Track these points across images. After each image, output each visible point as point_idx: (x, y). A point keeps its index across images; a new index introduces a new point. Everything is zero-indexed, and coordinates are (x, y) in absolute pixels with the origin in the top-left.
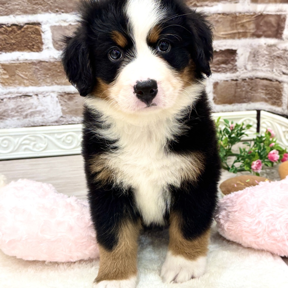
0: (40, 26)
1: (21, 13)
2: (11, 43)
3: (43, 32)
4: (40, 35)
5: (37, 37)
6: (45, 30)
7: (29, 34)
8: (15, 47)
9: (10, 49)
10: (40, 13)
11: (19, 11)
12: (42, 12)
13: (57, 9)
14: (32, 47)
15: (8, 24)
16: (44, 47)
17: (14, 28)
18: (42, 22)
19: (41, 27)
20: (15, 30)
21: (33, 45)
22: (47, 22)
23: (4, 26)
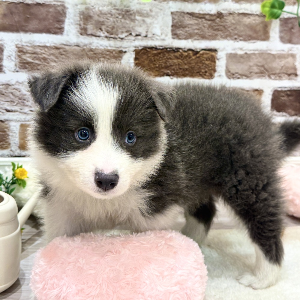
0: (216, 52)
1: (199, 38)
2: (184, 68)
3: (218, 59)
4: (215, 62)
5: (211, 64)
6: (220, 57)
7: (203, 60)
8: (187, 72)
9: (182, 74)
10: (219, 39)
11: (198, 36)
12: (220, 39)
13: (236, 37)
14: (205, 73)
15: (185, 48)
16: (216, 74)
17: (190, 53)
18: (219, 49)
19: (217, 54)
20: (190, 56)
21: (206, 72)
22: (224, 49)
23: (181, 51)
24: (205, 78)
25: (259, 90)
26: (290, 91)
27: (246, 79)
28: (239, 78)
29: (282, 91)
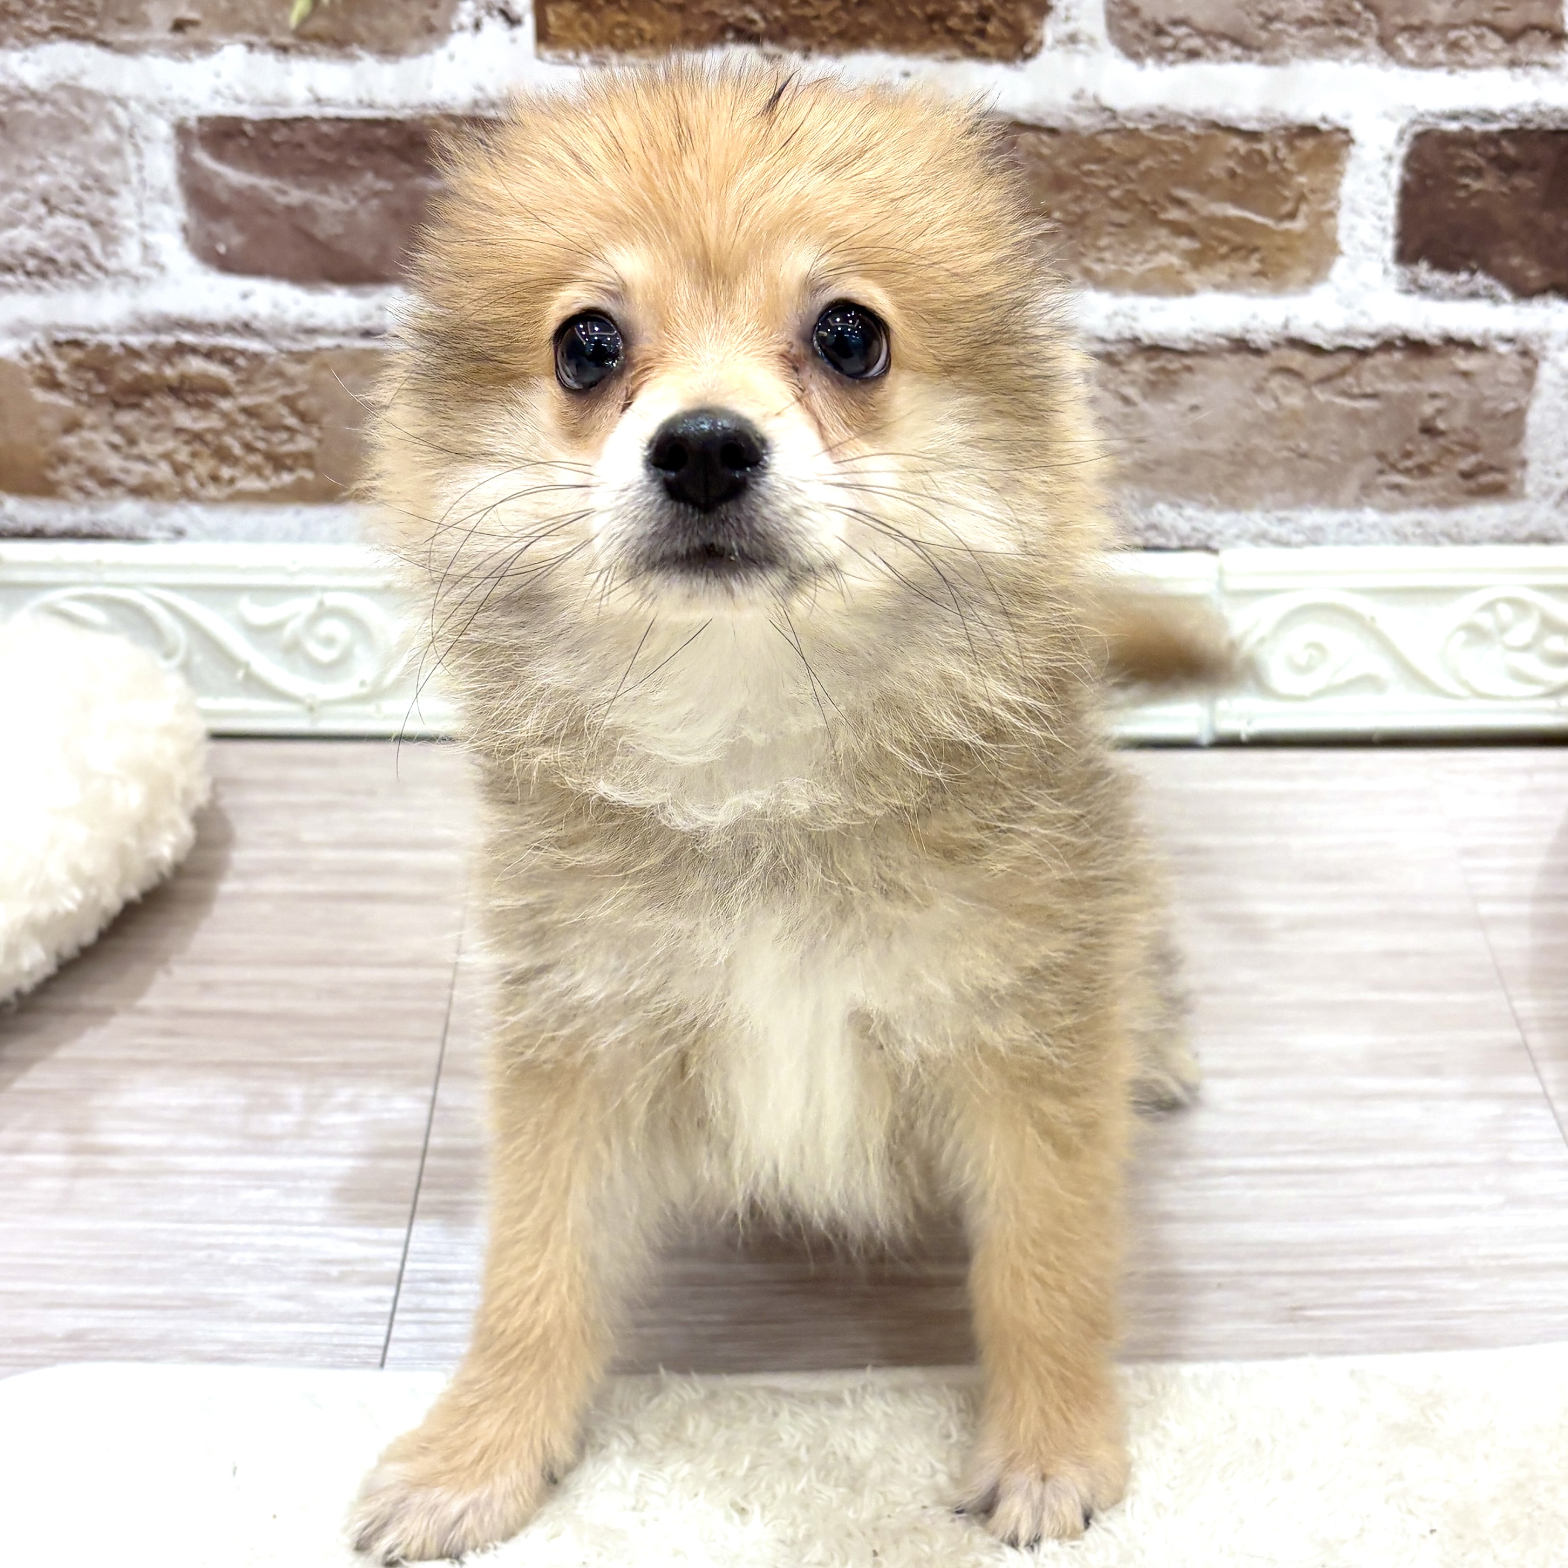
24: (984, 57)
25: (1324, 127)
26: (1516, 135)
27: (1237, 59)
28: (1193, 55)
29: (1465, 140)
